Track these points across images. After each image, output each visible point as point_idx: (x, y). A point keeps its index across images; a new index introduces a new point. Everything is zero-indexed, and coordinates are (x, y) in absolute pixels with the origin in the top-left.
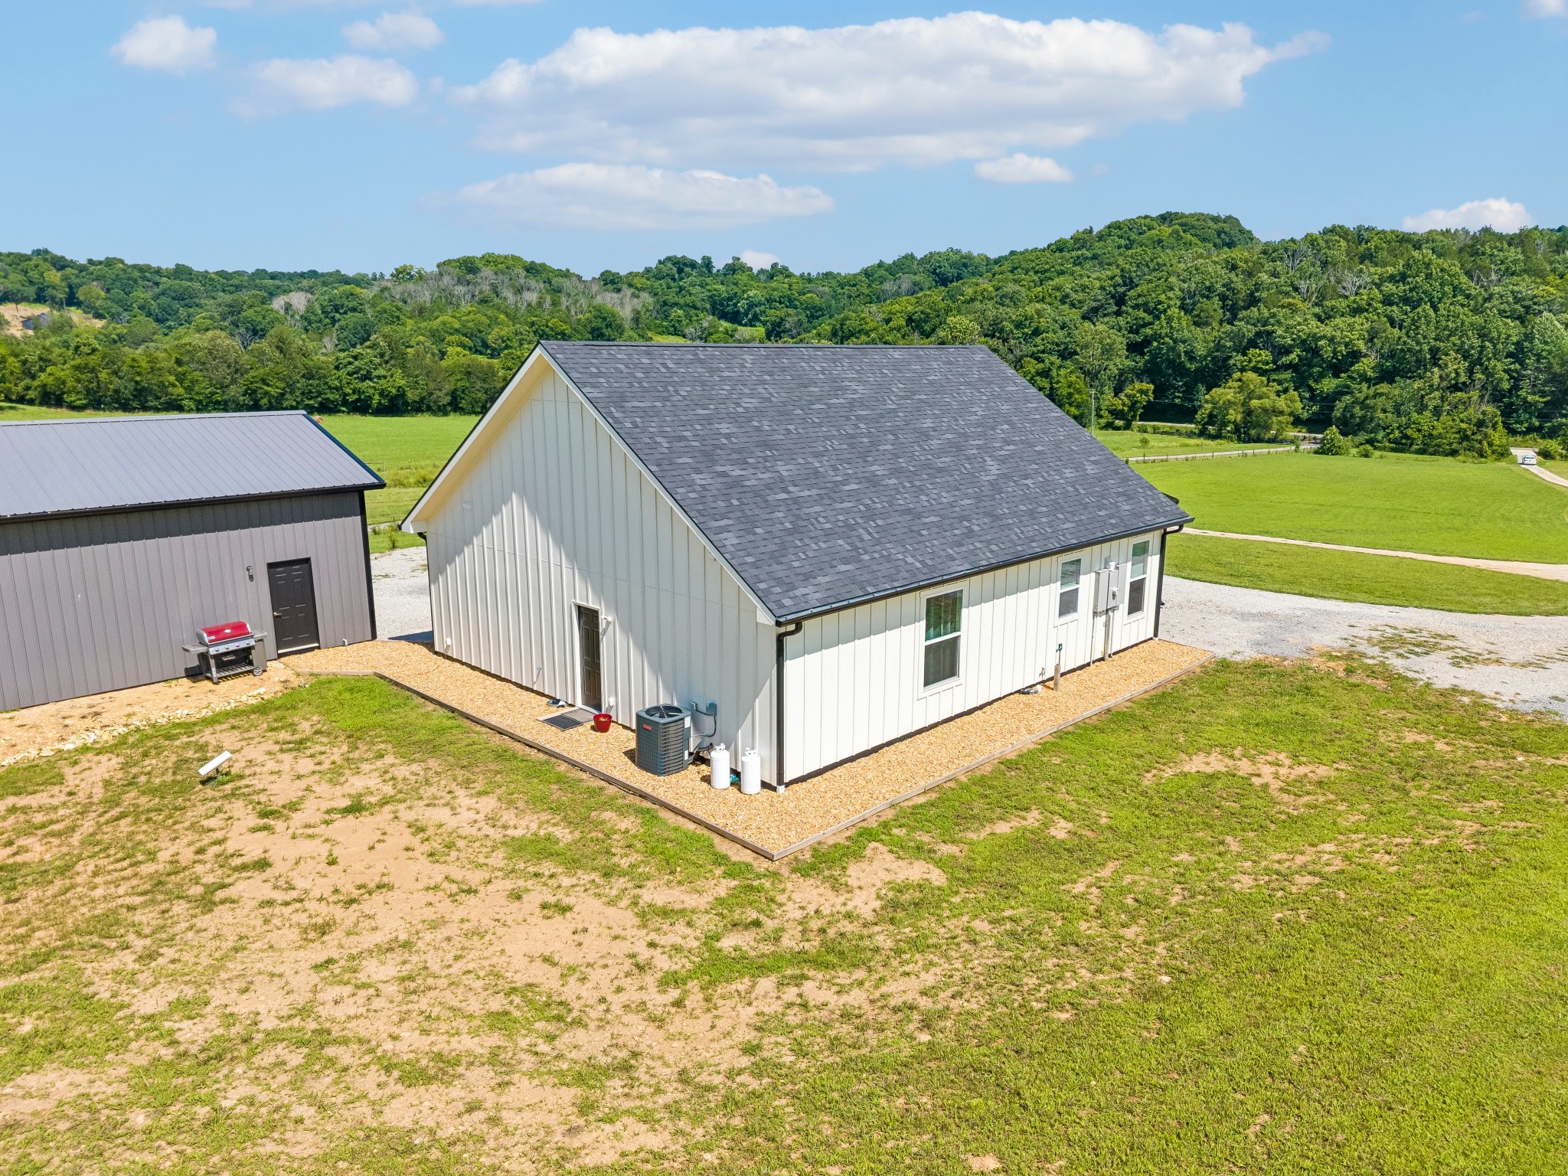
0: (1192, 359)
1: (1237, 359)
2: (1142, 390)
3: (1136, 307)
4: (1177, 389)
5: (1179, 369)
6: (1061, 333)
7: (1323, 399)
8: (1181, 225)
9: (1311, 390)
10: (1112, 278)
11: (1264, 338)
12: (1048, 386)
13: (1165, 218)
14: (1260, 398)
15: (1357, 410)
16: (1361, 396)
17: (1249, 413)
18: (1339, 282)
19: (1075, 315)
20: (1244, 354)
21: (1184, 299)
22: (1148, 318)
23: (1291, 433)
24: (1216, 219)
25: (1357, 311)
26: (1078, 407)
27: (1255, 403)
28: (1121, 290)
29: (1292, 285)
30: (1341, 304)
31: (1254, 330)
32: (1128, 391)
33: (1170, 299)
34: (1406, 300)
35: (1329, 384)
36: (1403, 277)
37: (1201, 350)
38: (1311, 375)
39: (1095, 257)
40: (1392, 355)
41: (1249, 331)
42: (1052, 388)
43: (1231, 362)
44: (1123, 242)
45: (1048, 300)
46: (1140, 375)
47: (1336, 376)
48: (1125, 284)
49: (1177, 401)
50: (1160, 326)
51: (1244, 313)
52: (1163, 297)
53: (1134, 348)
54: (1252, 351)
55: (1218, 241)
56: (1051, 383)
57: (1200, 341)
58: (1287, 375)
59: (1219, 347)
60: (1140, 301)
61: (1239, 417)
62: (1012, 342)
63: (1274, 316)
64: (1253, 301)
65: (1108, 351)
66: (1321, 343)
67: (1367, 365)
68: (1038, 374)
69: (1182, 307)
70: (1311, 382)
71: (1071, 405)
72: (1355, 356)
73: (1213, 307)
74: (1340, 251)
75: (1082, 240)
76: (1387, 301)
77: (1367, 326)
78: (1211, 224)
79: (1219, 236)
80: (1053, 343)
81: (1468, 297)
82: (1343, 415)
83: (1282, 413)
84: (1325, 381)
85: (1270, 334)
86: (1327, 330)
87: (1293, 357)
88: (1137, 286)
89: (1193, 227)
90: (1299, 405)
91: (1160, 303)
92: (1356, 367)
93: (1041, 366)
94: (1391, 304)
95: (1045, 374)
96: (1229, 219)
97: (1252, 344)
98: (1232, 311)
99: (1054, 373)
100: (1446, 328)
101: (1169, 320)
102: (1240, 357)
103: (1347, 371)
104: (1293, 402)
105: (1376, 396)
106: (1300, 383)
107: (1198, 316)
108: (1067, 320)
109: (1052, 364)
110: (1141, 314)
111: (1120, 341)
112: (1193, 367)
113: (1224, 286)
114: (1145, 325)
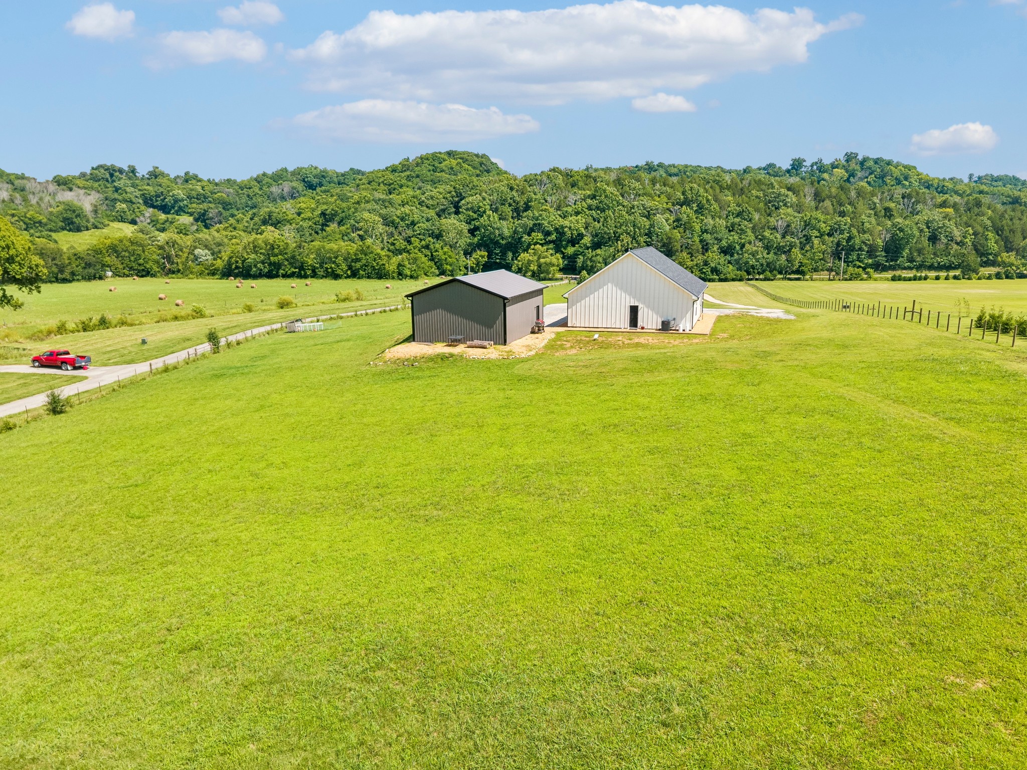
0: (503, 238)
1: (526, 238)
2: (481, 255)
3: (467, 209)
4: (497, 254)
5: (497, 243)
6: (427, 223)
7: (569, 258)
8: (461, 158)
9: (563, 253)
10: (450, 193)
11: (537, 227)
12: (430, 254)
13: (450, 154)
14: (544, 258)
15: (589, 263)
16: (590, 256)
17: (539, 266)
18: (565, 198)
19: (432, 213)
20: (529, 235)
21: (491, 205)
22: (475, 216)
23: (558, 275)
24: (477, 156)
25: (577, 213)
26: (451, 265)
27: (542, 260)
28: (457, 199)
29: (545, 199)
30: (569, 209)
31: (532, 223)
32: (474, 255)
33: (484, 205)
34: (598, 208)
35: (570, 250)
36: (593, 197)
37: (507, 233)
38: (562, 245)
39: (418, 176)
40: (597, 235)
41: (530, 223)
42: (432, 255)
43: (523, 240)
44: (431, 168)
45: (410, 204)
46: (479, 246)
47: (574, 246)
48: (457, 197)
49: (498, 261)
50: (483, 220)
51: (525, 214)
52: (481, 204)
53: (472, 232)
54: (533, 234)
55: (481, 169)
56: (431, 253)
57: (506, 228)
58: (551, 246)
59: (515, 232)
60: (469, 206)
61: (536, 268)
62: (401, 229)
63: (541, 215)
64: (527, 208)
65: (460, 233)
66: (566, 229)
67: (587, 240)
68: (423, 247)
69: (491, 209)
70: (562, 249)
71: (447, 264)
72: (581, 236)
73: (507, 210)
74: (560, 180)
75: (405, 166)
76: (590, 208)
77: (584, 220)
78: (476, 158)
79: (481, 166)
80: (424, 229)
81: (623, 206)
82: (582, 265)
83: (554, 265)
84: (569, 248)
85: (539, 224)
86: (566, 223)
87: (553, 237)
88: (464, 198)
89: (467, 160)
90: (561, 261)
91: (480, 207)
92: (582, 241)
93: (423, 243)
94: (591, 210)
95: (427, 247)
96: (484, 156)
97: (532, 230)
98: (518, 213)
99: (432, 246)
100: (619, 222)
101: (489, 216)
102: (527, 237)
103: (578, 243)
104: (557, 260)
105: (597, 255)
106: (558, 250)
107: (501, 215)
108: (429, 216)
109: (430, 241)
110: (472, 214)
111: (465, 227)
112: (504, 242)
113: (511, 199)
114: (474, 220)
